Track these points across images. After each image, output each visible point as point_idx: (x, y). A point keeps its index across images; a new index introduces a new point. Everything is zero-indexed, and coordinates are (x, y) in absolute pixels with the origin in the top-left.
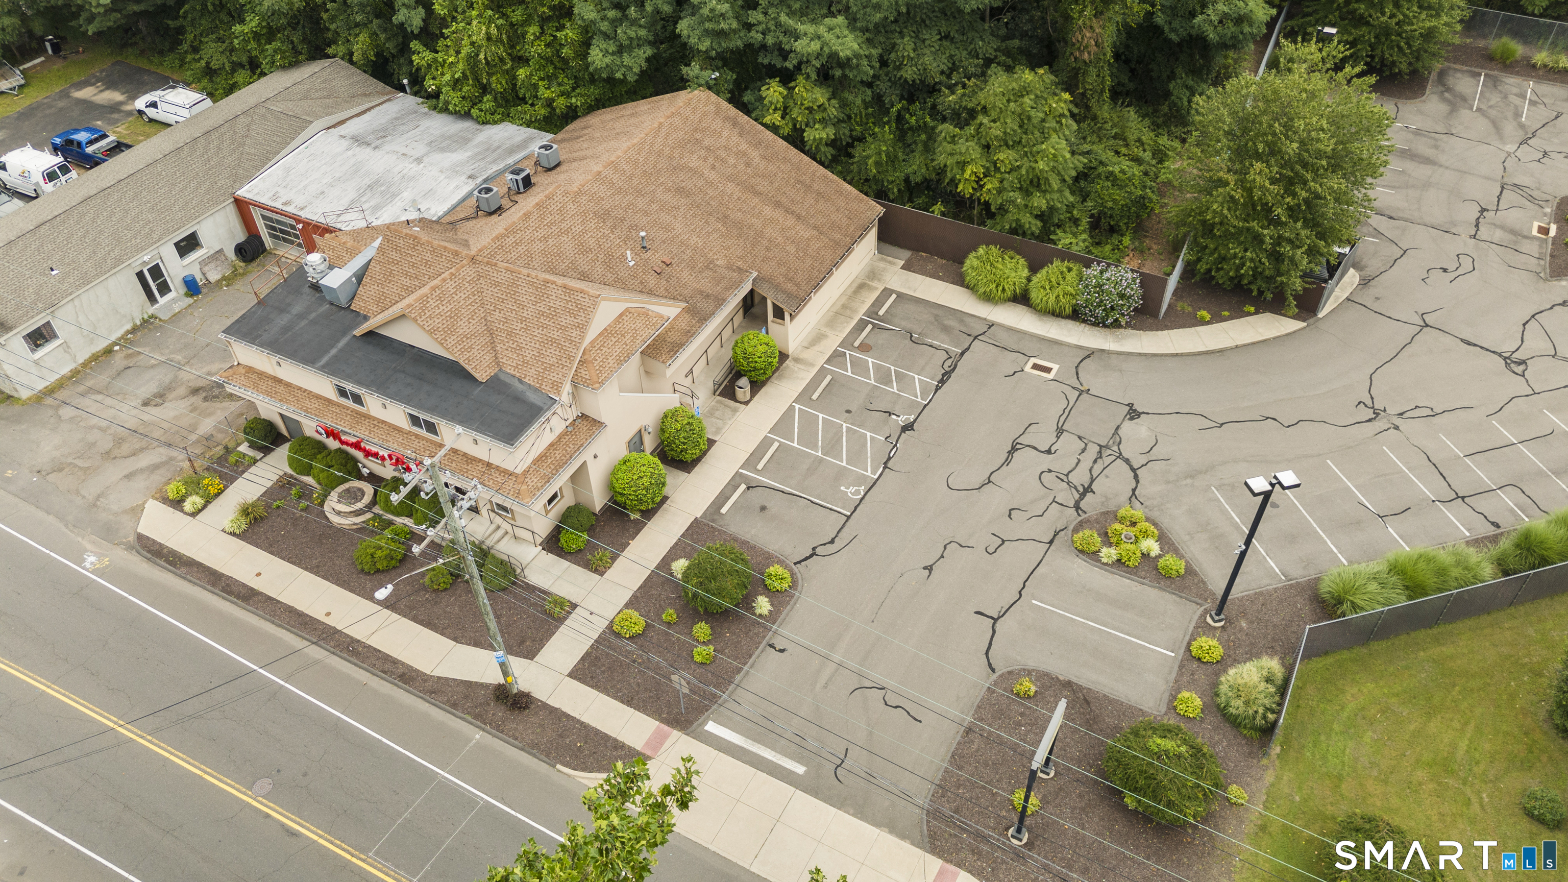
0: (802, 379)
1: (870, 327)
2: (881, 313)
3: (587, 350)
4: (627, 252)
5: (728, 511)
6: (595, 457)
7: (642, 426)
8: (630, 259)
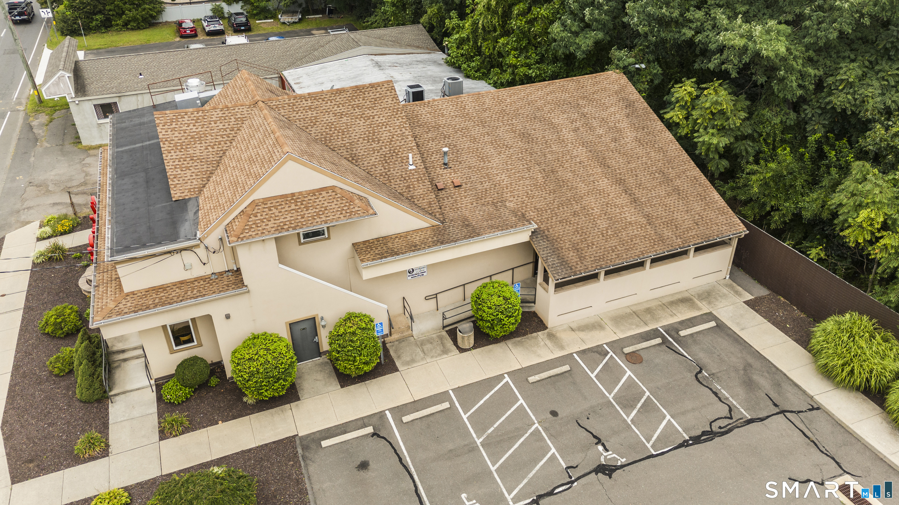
0: (539, 356)
1: (659, 340)
2: (683, 333)
3: (254, 204)
4: (410, 155)
5: (330, 446)
6: (228, 317)
7: (317, 315)
8: (411, 163)
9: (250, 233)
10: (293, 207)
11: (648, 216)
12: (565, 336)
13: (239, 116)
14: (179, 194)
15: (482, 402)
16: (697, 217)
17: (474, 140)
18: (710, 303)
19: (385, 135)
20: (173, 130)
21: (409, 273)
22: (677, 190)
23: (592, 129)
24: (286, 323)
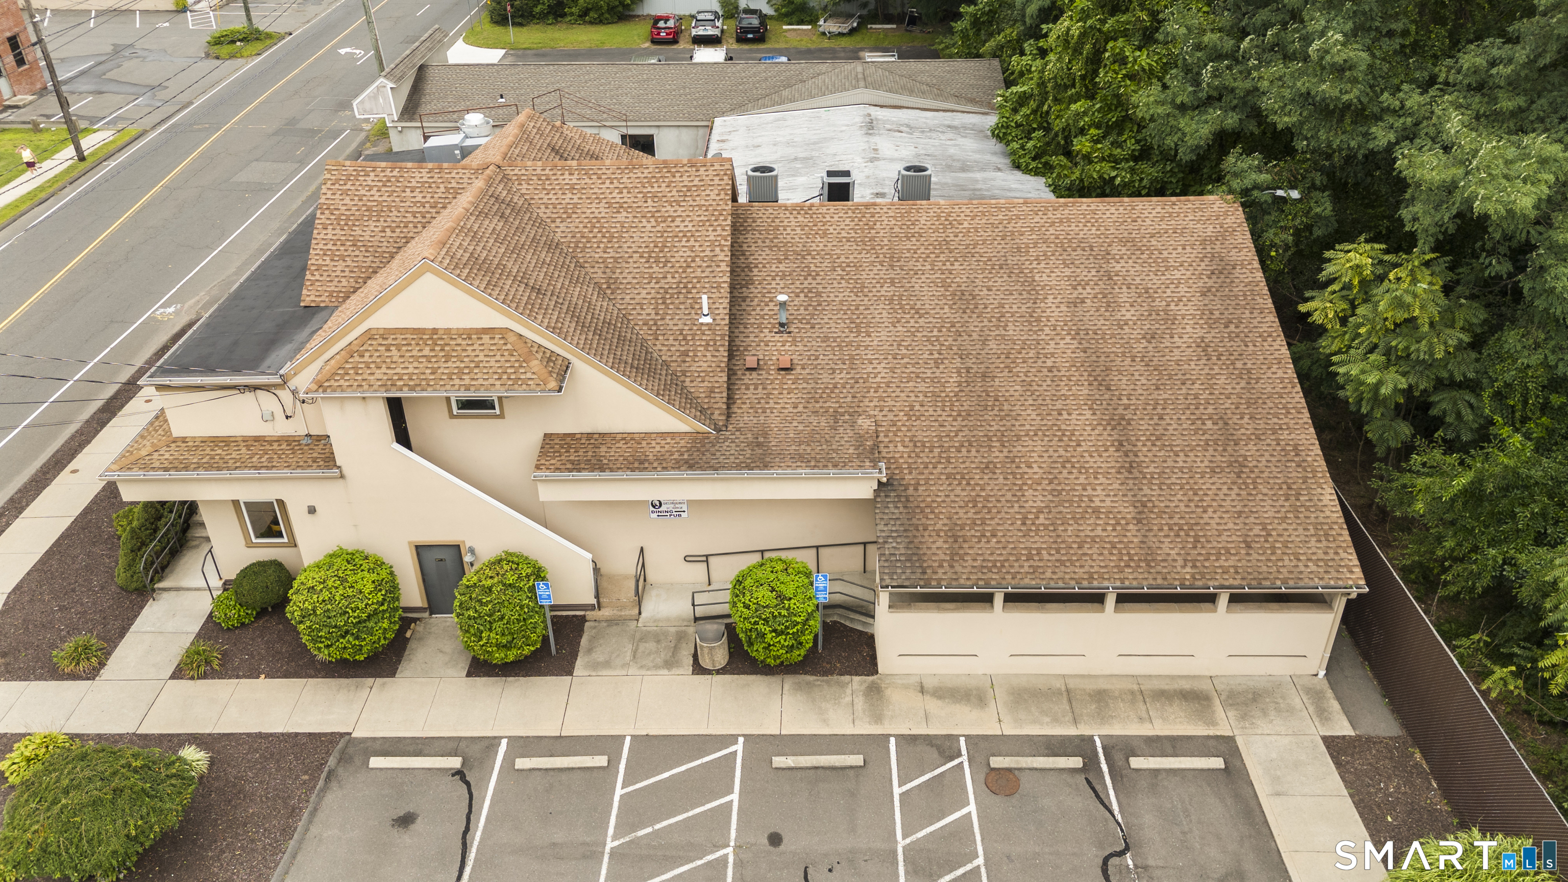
0: (825, 721)
1: (1076, 762)
2: (1136, 762)
3: (369, 335)
4: (705, 297)
5: (381, 769)
6: (312, 510)
7: (464, 542)
8: (706, 311)
9: (342, 382)
10: (426, 351)
11: (1142, 508)
12: (896, 698)
13: (454, 185)
14: (313, 298)
15: (666, 775)
16: (1257, 530)
17: (860, 289)
18: (1243, 717)
19: (681, 255)
20: (345, 193)
21: (654, 507)
22: (1239, 466)
23: (1111, 305)
24: (410, 543)
